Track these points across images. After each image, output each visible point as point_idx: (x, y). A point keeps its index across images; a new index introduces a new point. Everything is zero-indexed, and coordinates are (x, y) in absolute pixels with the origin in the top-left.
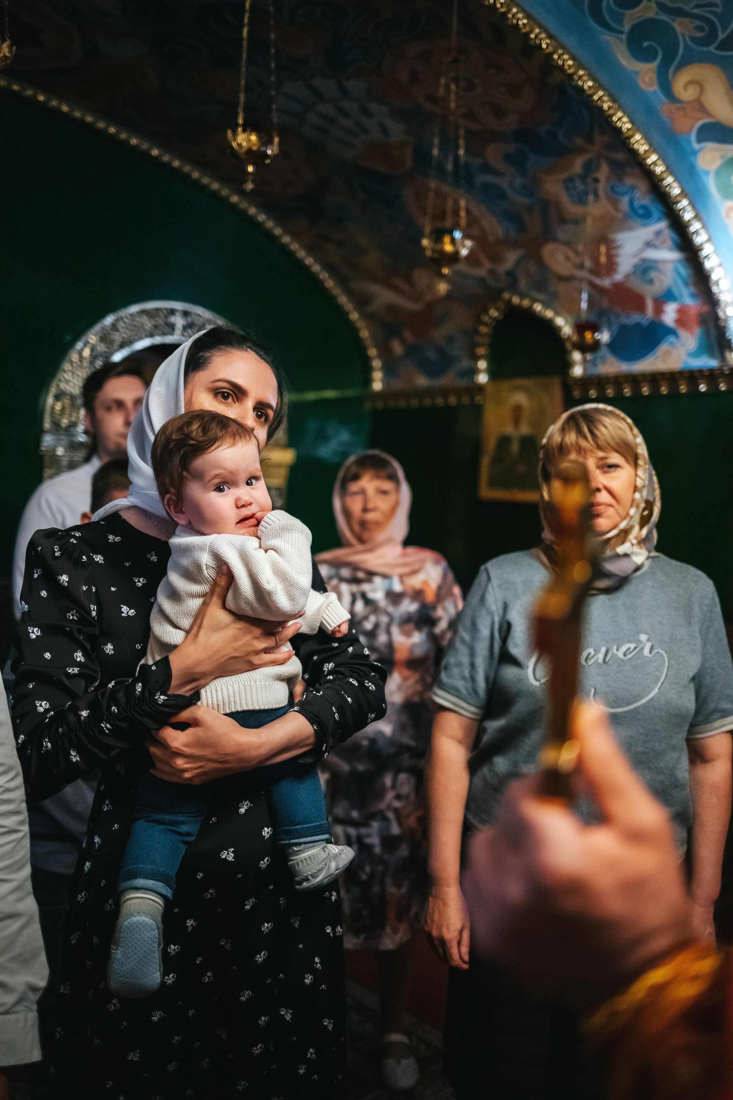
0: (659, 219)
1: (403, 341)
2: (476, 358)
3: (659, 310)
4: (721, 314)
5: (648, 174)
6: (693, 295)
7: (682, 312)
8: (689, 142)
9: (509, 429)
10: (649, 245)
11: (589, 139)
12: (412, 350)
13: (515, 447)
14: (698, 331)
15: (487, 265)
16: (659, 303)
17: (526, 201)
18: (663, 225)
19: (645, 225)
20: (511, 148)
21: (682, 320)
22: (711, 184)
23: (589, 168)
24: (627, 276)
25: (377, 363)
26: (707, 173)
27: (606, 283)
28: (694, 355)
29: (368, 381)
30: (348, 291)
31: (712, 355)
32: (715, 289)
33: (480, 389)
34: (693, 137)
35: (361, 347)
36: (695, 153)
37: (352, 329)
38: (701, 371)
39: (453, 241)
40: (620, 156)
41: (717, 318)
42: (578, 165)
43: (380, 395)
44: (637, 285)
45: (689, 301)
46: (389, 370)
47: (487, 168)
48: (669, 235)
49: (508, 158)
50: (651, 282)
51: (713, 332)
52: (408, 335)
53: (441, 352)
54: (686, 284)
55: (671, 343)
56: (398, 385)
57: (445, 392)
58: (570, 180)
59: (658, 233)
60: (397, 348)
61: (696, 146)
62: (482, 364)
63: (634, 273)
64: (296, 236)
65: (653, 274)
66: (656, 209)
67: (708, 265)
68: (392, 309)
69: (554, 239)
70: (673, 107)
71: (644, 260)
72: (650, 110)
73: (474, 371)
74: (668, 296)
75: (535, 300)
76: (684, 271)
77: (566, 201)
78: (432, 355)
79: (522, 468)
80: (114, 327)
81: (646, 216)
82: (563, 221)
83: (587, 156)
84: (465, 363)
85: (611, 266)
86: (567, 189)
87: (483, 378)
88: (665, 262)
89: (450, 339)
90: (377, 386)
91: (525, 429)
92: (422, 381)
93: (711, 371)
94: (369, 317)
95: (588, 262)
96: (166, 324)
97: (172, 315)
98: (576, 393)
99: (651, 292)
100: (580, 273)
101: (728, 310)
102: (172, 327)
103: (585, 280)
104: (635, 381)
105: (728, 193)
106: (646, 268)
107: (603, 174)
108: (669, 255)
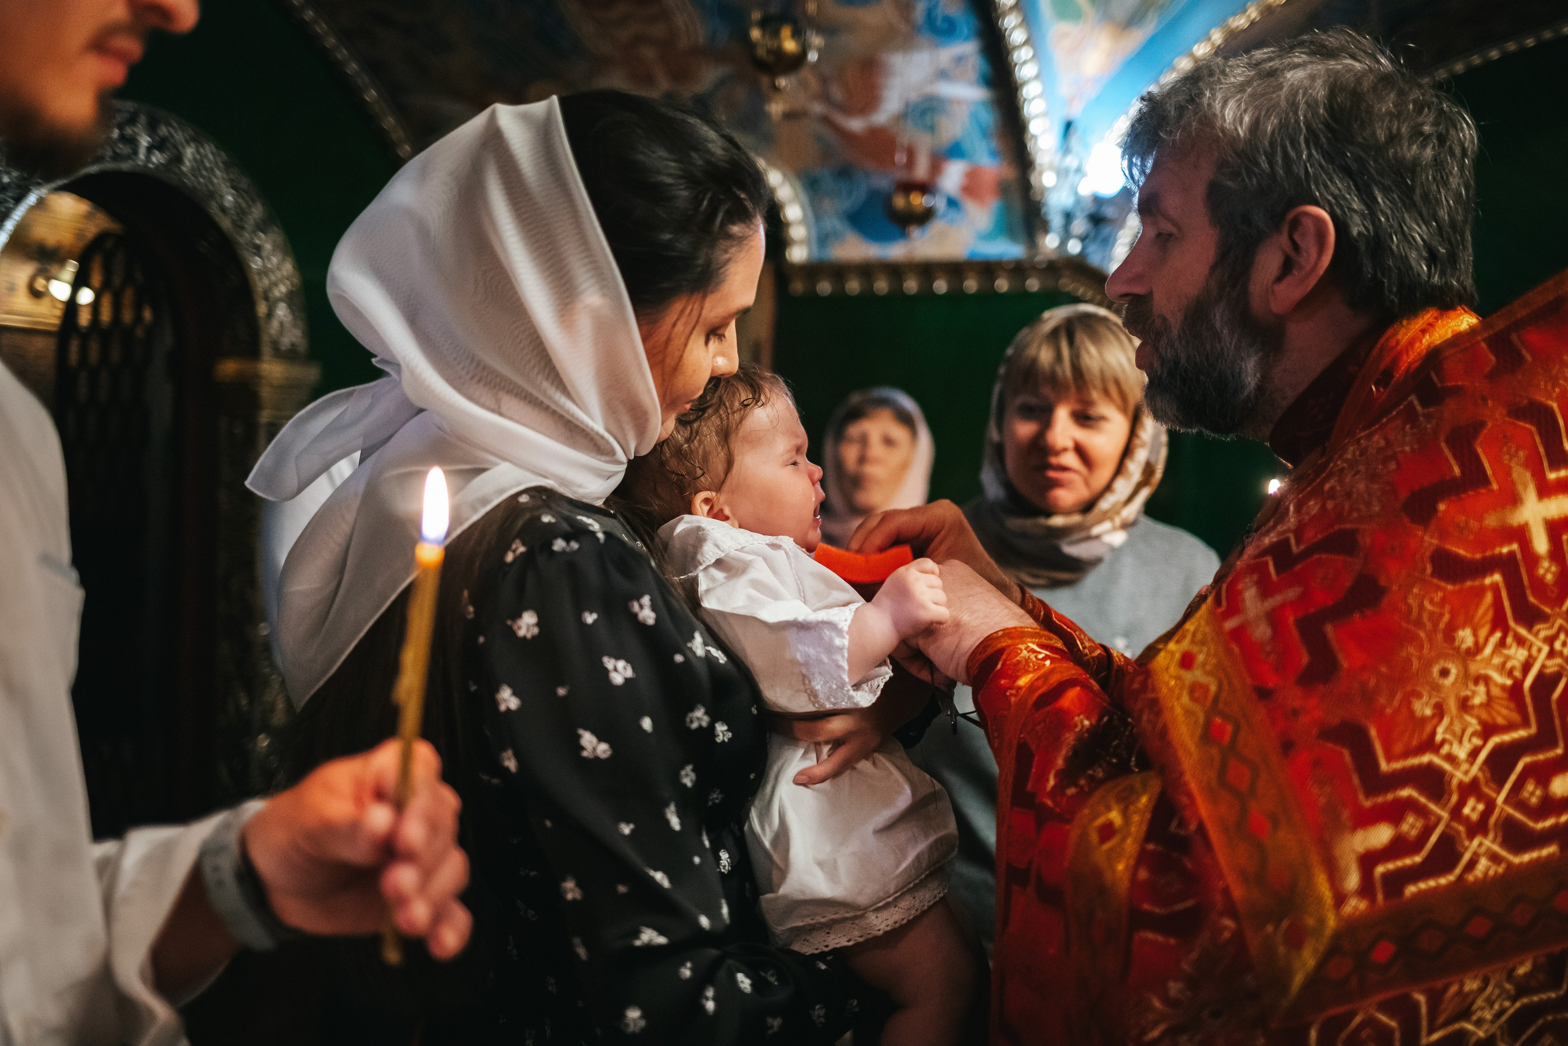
0: (966, 39)
3: (936, 170)
4: (1035, 182)
6: (994, 154)
7: (972, 175)
10: (943, 75)
14: (996, 203)
15: (664, 84)
16: (937, 163)
18: (972, 47)
19: (941, 46)
21: (972, 187)
24: (892, 118)
27: (856, 125)
28: (988, 237)
31: (1014, 240)
32: (1030, 145)
38: (997, 261)
39: (797, 35)
41: (1027, 187)
44: (906, 130)
45: (986, 162)
48: (977, 63)
50: (930, 128)
51: (1020, 205)
54: (985, 134)
55: (950, 220)
59: (959, 60)
63: (906, 114)
65: (936, 118)
66: (966, 22)
67: (1028, 110)
71: (927, 97)
74: (955, 151)
76: (988, 118)
77: (828, 1)
81: (949, 31)
85: (873, 104)
88: (959, 102)
93: (1014, 261)
95: (837, 92)
96: (123, 138)
97: (132, 120)
98: (798, 287)
99: (924, 145)
100: (817, 108)
101: (1046, 179)
102: (132, 142)
103: (826, 120)
104: (896, 270)
105: (1064, 10)
106: (926, 108)
108: (967, 93)
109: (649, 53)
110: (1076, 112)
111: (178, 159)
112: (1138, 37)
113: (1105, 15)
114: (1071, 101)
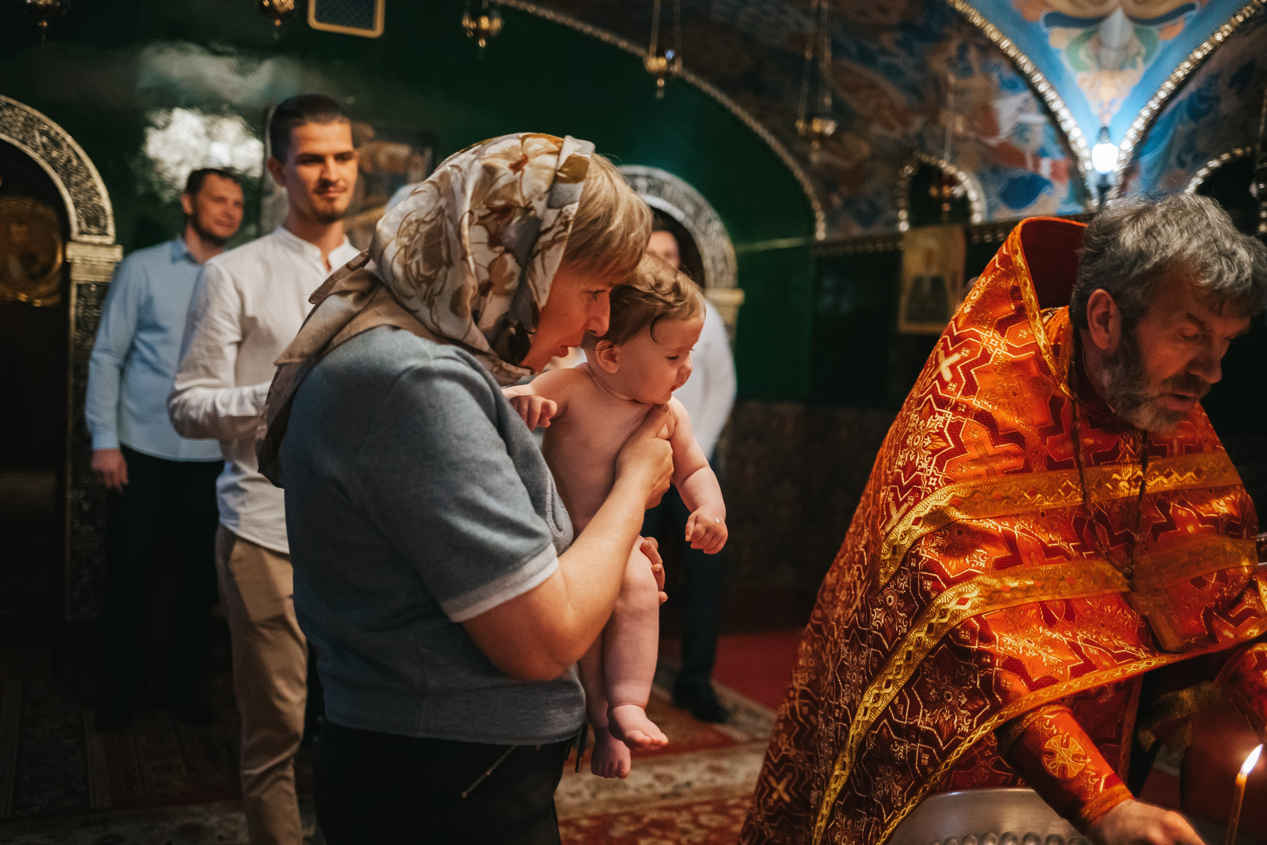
0: (1022, 90)
1: (840, 195)
2: (898, 209)
3: (1037, 165)
4: (1082, 168)
5: (1006, 56)
6: (1059, 152)
7: (1054, 166)
8: (1038, 28)
9: (922, 271)
10: (1021, 110)
11: (956, 28)
12: (848, 203)
13: (927, 287)
14: (1066, 183)
15: (899, 129)
16: (1036, 159)
17: (920, 76)
18: (1026, 95)
19: (1015, 94)
20: (899, 36)
21: (1055, 174)
22: (1065, 61)
23: (963, 50)
24: (1009, 137)
25: (820, 215)
26: (1059, 50)
27: (993, 142)
28: (1066, 202)
29: (812, 231)
31: (1077, 203)
32: (1074, 147)
33: (899, 236)
34: (1041, 23)
35: (805, 202)
36: (1046, 35)
37: (797, 185)
40: (981, 43)
41: (1079, 172)
42: (953, 48)
43: (823, 244)
44: (1016, 143)
45: (1058, 157)
46: (831, 221)
47: (884, 52)
48: (1033, 103)
49: (899, 44)
50: (1027, 141)
51: (1077, 183)
52: (844, 189)
53: (871, 204)
54: (1055, 143)
55: (1048, 193)
56: (838, 235)
57: (873, 240)
58: (950, 60)
59: (1026, 101)
60: (836, 201)
61: (1045, 30)
62: (903, 214)
63: (1013, 134)
64: (744, 106)
65: (1028, 135)
66: (1021, 83)
67: (1065, 127)
68: (829, 167)
69: (947, 107)
70: (1021, 2)
71: (1019, 123)
72: (1001, 6)
73: (897, 221)
74: (1041, 153)
75: (940, 159)
76: (1049, 132)
77: (950, 76)
78: (864, 207)
79: (932, 305)
81: (1013, 86)
82: (951, 92)
83: (958, 42)
84: (890, 213)
85: (995, 129)
86: (950, 67)
87: (904, 227)
88: (1036, 125)
89: (878, 193)
90: (821, 234)
91: (935, 271)
92: (857, 231)
93: (1076, 214)
94: (813, 174)
95: (977, 125)
98: (976, 238)
99: (1028, 150)
100: (972, 135)
103: (977, 140)
105: (1080, 66)
106: (1021, 130)
107: (973, 55)
108: (1037, 119)
109: (886, 113)
110: (1107, 121)
112: (1132, 75)
113: (1101, 65)
114: (1101, 116)
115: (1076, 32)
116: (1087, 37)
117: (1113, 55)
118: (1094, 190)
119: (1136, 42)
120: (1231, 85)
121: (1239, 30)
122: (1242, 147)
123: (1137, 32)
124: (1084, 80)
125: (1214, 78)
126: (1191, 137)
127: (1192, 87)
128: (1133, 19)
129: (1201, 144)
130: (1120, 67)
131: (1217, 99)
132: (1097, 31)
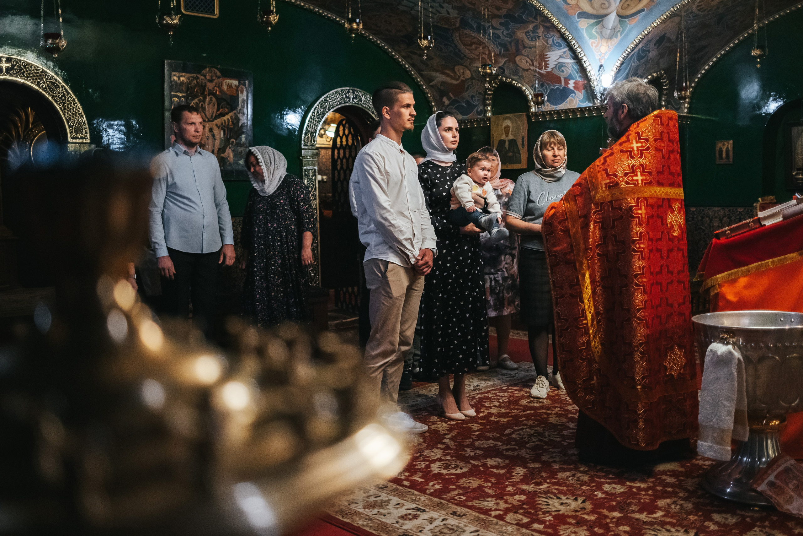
0: (564, 47)
1: (449, 98)
2: (486, 105)
3: (567, 83)
4: (592, 85)
5: (559, 31)
6: (580, 77)
7: (576, 83)
8: (575, 18)
9: (503, 137)
10: (560, 57)
11: (536, 18)
12: (453, 103)
13: (507, 145)
14: (583, 91)
16: (567, 80)
17: (510, 40)
18: (566, 49)
19: (559, 49)
20: (503, 21)
21: (576, 87)
22: (584, 34)
23: (536, 28)
24: (552, 69)
26: (583, 29)
27: (543, 71)
28: (582, 101)
30: (422, 76)
31: (590, 101)
32: (589, 74)
33: (489, 119)
34: (576, 16)
36: (577, 22)
38: (585, 108)
39: (490, 69)
40: (547, 25)
41: (591, 86)
42: (531, 27)
44: (556, 72)
45: (579, 79)
48: (569, 53)
49: (501, 24)
50: (563, 71)
51: (589, 92)
52: (451, 95)
53: (467, 102)
54: (577, 73)
55: (572, 96)
57: (471, 122)
58: (528, 32)
59: (565, 52)
60: (446, 101)
61: (578, 20)
62: (489, 108)
63: (555, 67)
65: (563, 68)
66: (563, 44)
67: (585, 65)
69: (521, 54)
70: (568, 7)
71: (559, 63)
72: (559, 8)
73: (486, 111)
74: (570, 77)
75: (513, 80)
76: (576, 67)
77: (525, 39)
79: (510, 154)
80: (326, 100)
81: (560, 46)
82: (525, 47)
83: (535, 24)
84: (481, 108)
85: (546, 66)
86: (527, 36)
87: (489, 114)
88: (568, 63)
89: (473, 97)
91: (511, 137)
93: (589, 107)
95: (536, 63)
96: (346, 97)
97: (348, 92)
98: (533, 119)
99: (562, 76)
101: (594, 83)
102: (349, 98)
103: (535, 71)
104: (558, 112)
105: (591, 36)
106: (560, 66)
107: (541, 31)
108: (569, 61)
110: (603, 63)
111: (361, 100)
112: (615, 41)
113: (603, 37)
114: (600, 60)
115: (592, 21)
116: (598, 23)
117: (609, 32)
118: (599, 95)
119: (619, 26)
120: (655, 45)
121: (663, 21)
122: (656, 72)
123: (620, 21)
124: (592, 43)
125: (649, 41)
126: (637, 68)
127: (640, 46)
128: (619, 16)
129: (640, 72)
130: (611, 38)
131: (649, 51)
132: (602, 20)
